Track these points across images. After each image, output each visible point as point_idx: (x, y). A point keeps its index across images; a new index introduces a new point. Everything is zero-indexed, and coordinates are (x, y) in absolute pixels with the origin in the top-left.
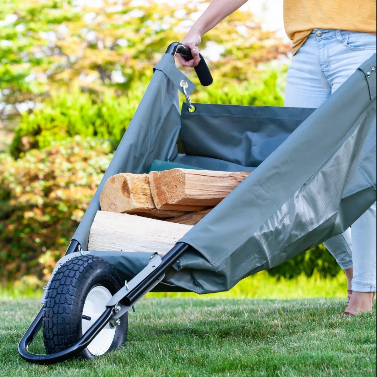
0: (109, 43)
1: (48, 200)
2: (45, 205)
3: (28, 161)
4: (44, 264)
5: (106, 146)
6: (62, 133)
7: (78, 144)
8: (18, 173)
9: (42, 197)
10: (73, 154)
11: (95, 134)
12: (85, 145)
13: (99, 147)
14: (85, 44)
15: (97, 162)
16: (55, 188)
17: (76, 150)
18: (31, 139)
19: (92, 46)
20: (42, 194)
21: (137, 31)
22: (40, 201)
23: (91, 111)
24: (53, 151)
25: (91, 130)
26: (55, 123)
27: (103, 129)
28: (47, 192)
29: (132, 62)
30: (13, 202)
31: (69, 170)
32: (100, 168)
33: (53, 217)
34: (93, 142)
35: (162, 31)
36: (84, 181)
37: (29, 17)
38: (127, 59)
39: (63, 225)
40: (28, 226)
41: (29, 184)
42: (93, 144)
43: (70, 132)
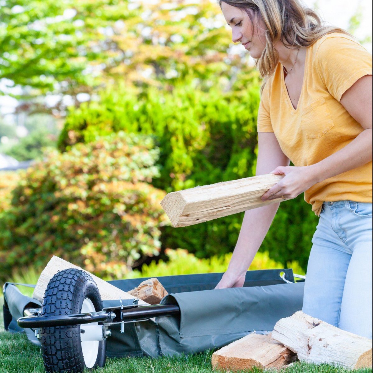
0: (163, 39)
1: (91, 193)
2: (89, 198)
3: (74, 155)
4: (85, 255)
5: (149, 142)
6: (108, 129)
7: (122, 140)
8: (63, 166)
9: (85, 190)
10: (116, 150)
11: (140, 129)
12: (129, 140)
13: (142, 143)
14: (140, 40)
15: (139, 157)
16: (98, 181)
17: (120, 145)
18: (78, 134)
19: (148, 42)
20: (86, 187)
21: (191, 28)
22: (84, 194)
23: (136, 107)
24: (98, 145)
25: (135, 126)
26: (101, 119)
27: (147, 126)
28: (91, 185)
29: (185, 58)
30: (57, 195)
31: (113, 165)
32: (142, 163)
33: (95, 210)
34: (137, 138)
35: (215, 29)
36: (126, 176)
37: (86, 13)
38: (180, 54)
39: (105, 217)
40: (72, 217)
41: (74, 178)
42: (136, 139)
43: (115, 128)
